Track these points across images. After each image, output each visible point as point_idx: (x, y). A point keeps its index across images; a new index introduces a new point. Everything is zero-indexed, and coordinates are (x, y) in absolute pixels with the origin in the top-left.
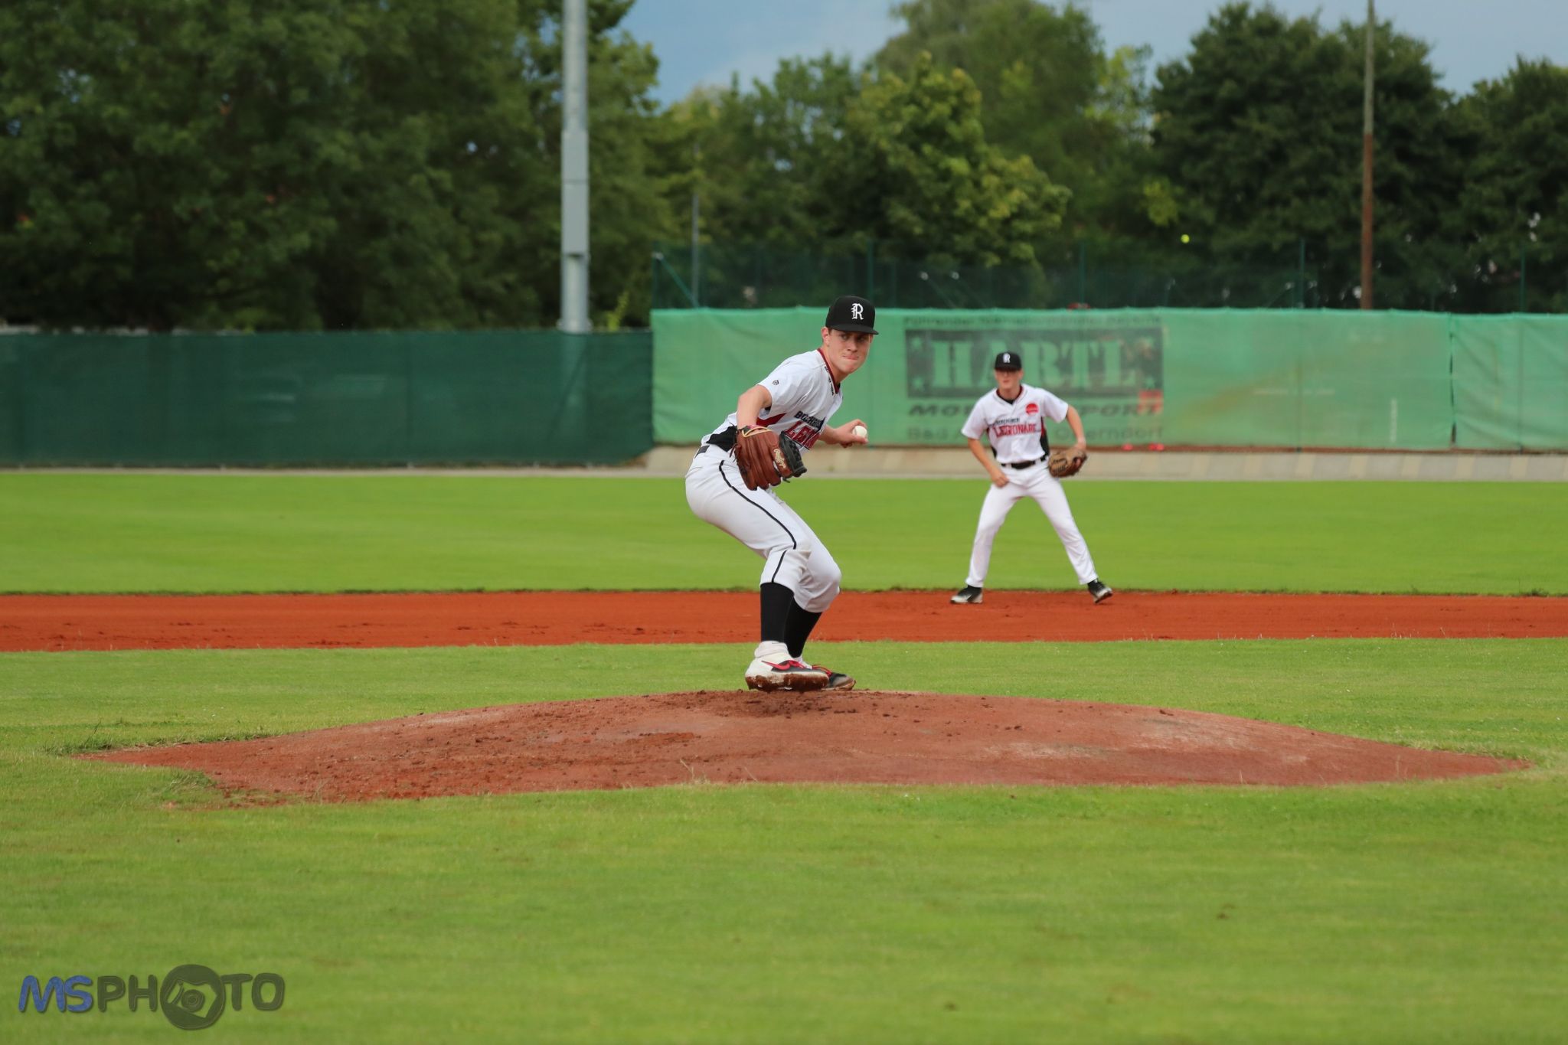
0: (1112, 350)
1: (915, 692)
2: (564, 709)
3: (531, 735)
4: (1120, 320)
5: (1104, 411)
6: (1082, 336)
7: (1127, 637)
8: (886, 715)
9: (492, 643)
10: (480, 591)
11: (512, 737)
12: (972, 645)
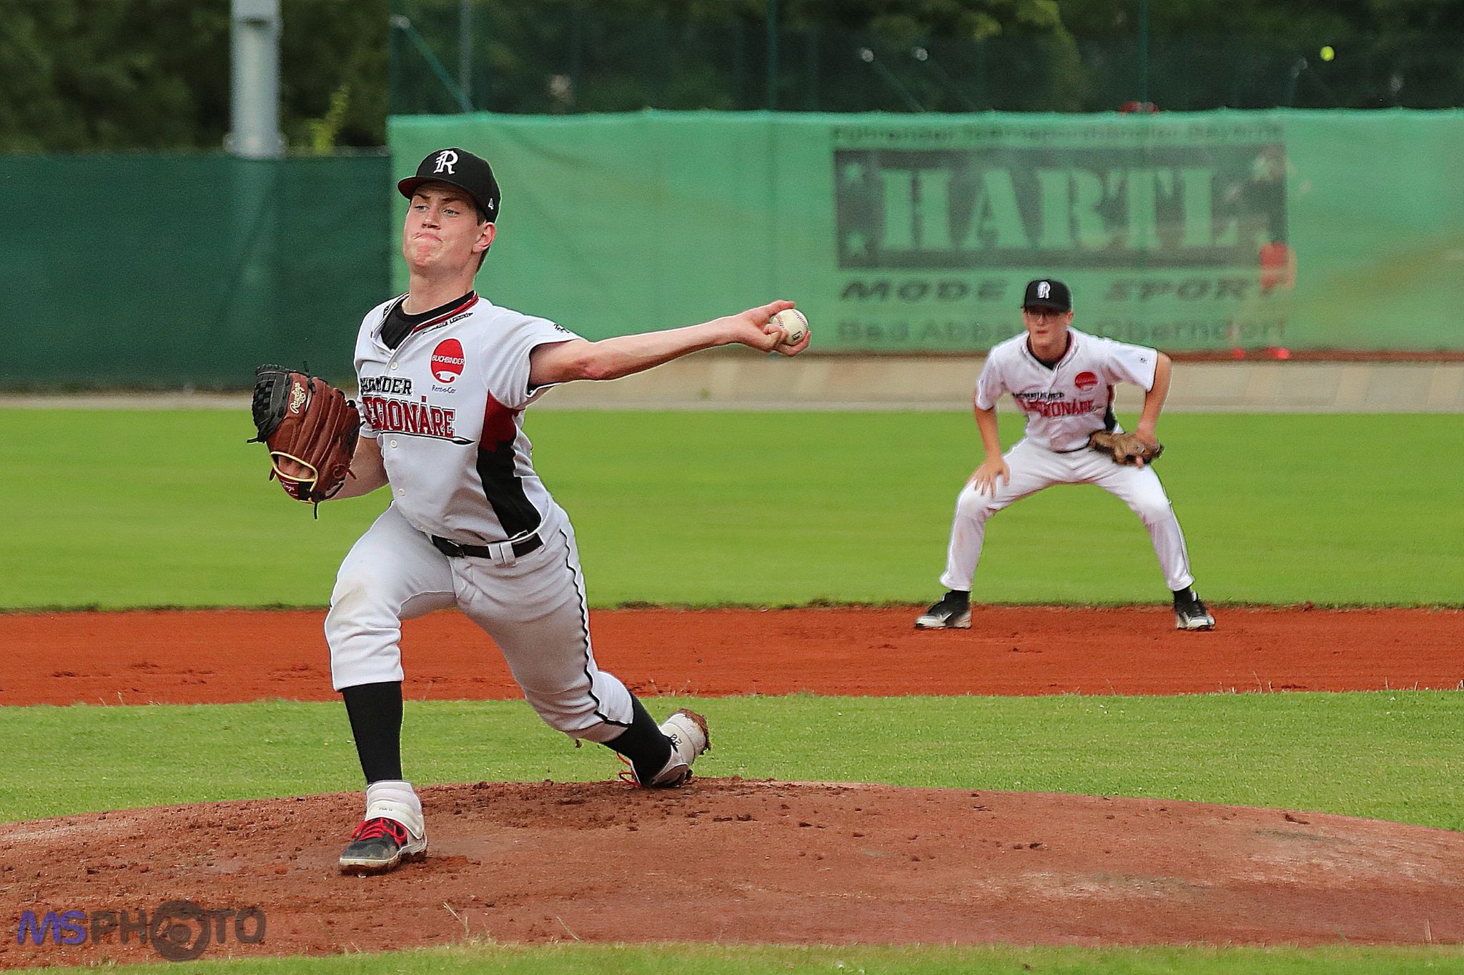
0: (1197, 183)
1: (855, 785)
2: (240, 816)
3: (183, 861)
4: (1211, 131)
5: (1182, 291)
6: (1142, 159)
7: (1226, 687)
8: (803, 825)
9: (114, 702)
10: (92, 609)
11: (151, 864)
12: (955, 700)
